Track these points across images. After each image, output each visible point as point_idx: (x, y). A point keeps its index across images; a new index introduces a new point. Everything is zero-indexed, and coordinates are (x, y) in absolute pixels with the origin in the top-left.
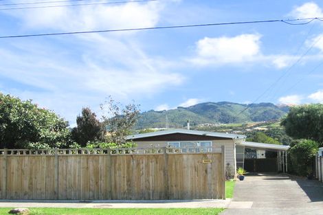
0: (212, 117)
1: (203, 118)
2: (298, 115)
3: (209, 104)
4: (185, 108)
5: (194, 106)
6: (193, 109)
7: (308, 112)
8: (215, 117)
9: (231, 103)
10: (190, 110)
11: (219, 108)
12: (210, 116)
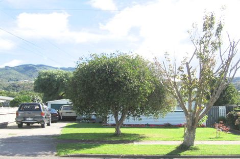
0: (31, 75)
1: (24, 76)
2: (42, 77)
3: (30, 66)
4: (11, 68)
5: (18, 67)
6: (17, 69)
7: (50, 76)
8: (34, 75)
9: (47, 66)
10: (15, 69)
11: (37, 69)
12: (30, 74)
